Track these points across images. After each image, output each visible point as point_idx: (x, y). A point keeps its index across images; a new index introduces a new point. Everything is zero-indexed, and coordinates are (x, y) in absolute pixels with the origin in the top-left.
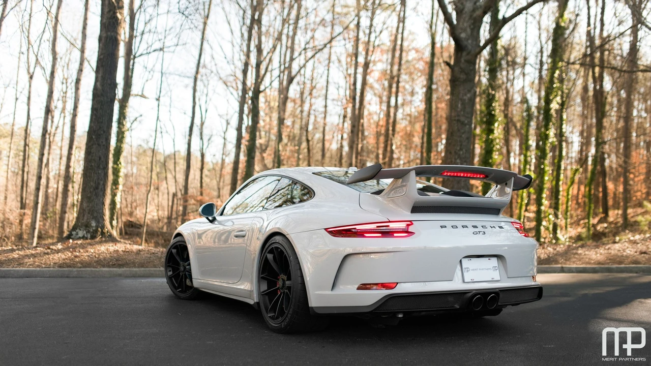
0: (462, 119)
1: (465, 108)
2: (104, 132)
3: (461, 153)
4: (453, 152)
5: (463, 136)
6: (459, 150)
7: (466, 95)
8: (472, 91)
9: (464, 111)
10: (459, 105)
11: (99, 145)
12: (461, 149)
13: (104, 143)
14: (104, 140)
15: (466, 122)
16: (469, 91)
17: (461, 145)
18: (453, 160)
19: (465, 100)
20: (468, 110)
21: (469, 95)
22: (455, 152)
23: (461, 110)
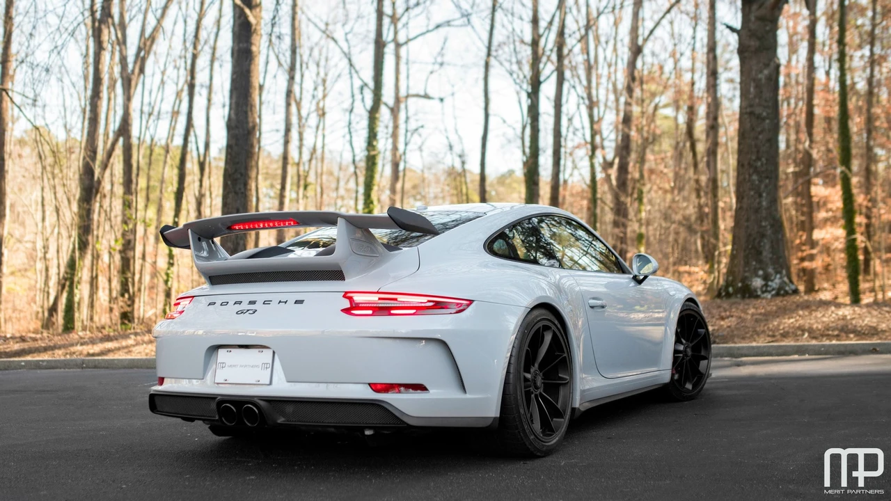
0: (758, 110)
1: (761, 92)
2: (242, 175)
3: (759, 164)
4: (746, 163)
5: (761, 137)
6: (755, 161)
7: (761, 72)
8: (772, 64)
9: (760, 98)
10: (752, 89)
11: (236, 193)
12: (758, 159)
13: (243, 190)
14: (242, 186)
15: (765, 114)
16: (767, 65)
17: (758, 152)
18: (747, 176)
19: (760, 80)
20: (767, 94)
21: (766, 72)
22: (749, 164)
23: (755, 97)
